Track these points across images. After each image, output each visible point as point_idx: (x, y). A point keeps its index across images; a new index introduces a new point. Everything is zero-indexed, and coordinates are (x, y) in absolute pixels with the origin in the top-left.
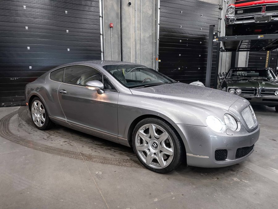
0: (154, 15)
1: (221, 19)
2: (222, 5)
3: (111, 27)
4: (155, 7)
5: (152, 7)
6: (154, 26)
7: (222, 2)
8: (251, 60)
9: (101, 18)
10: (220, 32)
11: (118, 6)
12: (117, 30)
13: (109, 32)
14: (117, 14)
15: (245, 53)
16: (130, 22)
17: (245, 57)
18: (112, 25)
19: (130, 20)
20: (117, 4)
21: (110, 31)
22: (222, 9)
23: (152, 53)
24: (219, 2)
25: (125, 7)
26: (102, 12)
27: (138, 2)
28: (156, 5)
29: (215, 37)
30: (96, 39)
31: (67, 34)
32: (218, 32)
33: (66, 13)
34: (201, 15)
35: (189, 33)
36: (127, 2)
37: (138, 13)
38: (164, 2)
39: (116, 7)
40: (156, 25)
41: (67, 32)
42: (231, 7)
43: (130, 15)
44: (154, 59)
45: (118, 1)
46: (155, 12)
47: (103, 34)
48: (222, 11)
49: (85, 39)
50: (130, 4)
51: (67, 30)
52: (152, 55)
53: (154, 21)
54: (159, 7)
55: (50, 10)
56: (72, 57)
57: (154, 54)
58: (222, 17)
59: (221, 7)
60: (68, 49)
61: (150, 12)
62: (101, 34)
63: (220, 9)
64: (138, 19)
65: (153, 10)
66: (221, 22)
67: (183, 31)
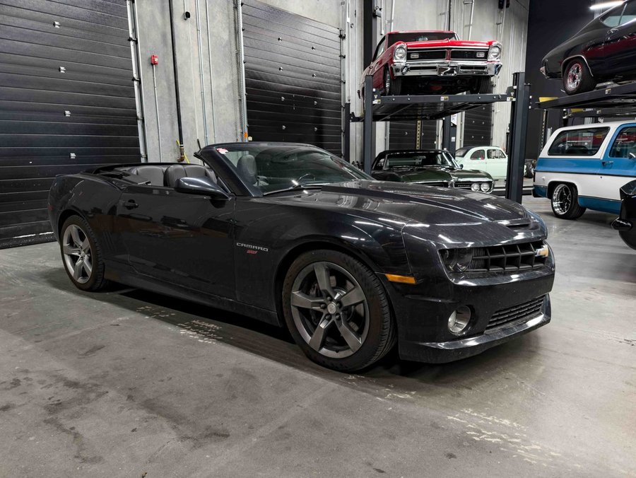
0: (233, 42)
1: (344, 57)
2: (344, 30)
3: (153, 64)
4: (233, 26)
5: (228, 25)
6: (235, 65)
7: (345, 25)
8: (394, 137)
9: (132, 43)
10: (345, 83)
11: (164, 17)
12: (165, 71)
13: (150, 74)
14: (164, 36)
15: (383, 123)
16: (190, 54)
17: (384, 132)
18: (156, 60)
19: (189, 51)
20: (163, 13)
21: (151, 72)
22: (344, 37)
23: (236, 123)
24: (339, 24)
25: (178, 21)
26: (134, 30)
27: (202, 13)
28: (236, 21)
29: (376, 97)
30: (124, 90)
31: (62, 76)
32: (341, 82)
33: (57, 26)
34: (313, 48)
35: (296, 82)
36: (182, 12)
37: (202, 35)
38: (250, 17)
39: (161, 21)
40: (238, 63)
41: (62, 72)
42: (401, 48)
43: (187, 39)
44: (239, 134)
45: (163, 8)
46: (233, 36)
47: (140, 79)
48: (345, 42)
49: (103, 90)
50: (188, 15)
51: (62, 68)
52: (236, 126)
53: (234, 55)
54: (241, 26)
55: (18, 16)
56: (76, 130)
57: (239, 125)
58: (345, 53)
59: (343, 33)
60: (67, 113)
61: (225, 35)
62: (134, 79)
63: (342, 37)
64: (203, 48)
65: (230, 32)
66: (344, 63)
67: (285, 79)
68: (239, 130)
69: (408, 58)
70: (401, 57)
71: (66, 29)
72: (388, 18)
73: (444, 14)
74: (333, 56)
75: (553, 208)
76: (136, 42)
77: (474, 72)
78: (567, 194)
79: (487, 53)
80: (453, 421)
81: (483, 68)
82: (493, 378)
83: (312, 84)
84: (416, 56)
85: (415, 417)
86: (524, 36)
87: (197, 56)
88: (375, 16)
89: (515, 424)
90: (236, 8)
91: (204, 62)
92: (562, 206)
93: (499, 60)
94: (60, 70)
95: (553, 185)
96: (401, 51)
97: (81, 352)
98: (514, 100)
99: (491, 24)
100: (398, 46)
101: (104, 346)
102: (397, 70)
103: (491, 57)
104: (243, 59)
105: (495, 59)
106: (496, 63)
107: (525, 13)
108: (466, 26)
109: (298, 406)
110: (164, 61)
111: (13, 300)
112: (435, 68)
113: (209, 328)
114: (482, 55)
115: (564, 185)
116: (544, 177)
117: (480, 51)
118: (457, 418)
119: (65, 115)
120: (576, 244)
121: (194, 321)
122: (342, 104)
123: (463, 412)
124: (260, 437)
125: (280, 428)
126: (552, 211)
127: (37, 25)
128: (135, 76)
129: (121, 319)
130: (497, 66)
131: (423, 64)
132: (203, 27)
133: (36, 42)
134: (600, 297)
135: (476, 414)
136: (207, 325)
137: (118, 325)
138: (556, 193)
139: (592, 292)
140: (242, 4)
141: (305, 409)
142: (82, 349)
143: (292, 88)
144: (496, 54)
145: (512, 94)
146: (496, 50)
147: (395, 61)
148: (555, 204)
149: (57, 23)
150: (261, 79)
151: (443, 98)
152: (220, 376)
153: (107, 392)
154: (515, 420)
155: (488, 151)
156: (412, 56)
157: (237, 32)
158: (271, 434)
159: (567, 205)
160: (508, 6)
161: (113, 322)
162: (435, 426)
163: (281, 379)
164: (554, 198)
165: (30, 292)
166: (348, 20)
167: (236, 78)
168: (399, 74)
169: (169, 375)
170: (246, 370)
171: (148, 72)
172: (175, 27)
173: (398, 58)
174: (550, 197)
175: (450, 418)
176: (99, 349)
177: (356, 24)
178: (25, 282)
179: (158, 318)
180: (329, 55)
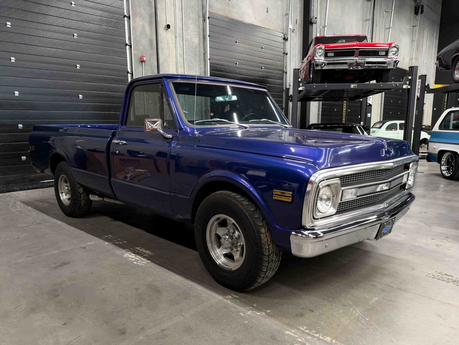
0: (202, 45)
1: (287, 54)
2: (287, 34)
3: (142, 61)
4: (202, 34)
5: (198, 33)
6: (202, 62)
7: (288, 30)
8: (325, 113)
9: (128, 47)
10: (286, 73)
11: (151, 29)
12: (151, 67)
13: (140, 69)
14: (151, 41)
16: (169, 54)
17: (317, 109)
18: (145, 59)
19: (169, 52)
20: (150, 26)
21: (141, 67)
22: (287, 39)
23: (201, 103)
24: (283, 30)
25: (161, 31)
26: (130, 38)
27: (179, 25)
28: (204, 30)
29: (301, 85)
30: (121, 80)
31: (78, 71)
32: (284, 72)
33: (75, 37)
34: (262, 48)
35: (248, 73)
36: (165, 24)
37: (179, 40)
38: (215, 27)
39: (149, 31)
40: (205, 60)
41: (78, 68)
42: (320, 48)
43: (168, 43)
44: (204, 111)
45: (151, 22)
46: (202, 40)
47: (132, 72)
48: (288, 43)
49: (105, 80)
50: (168, 26)
51: (78, 65)
52: (202, 106)
53: (202, 54)
54: (208, 34)
55: (50, 31)
56: (86, 108)
57: (204, 104)
58: (288, 51)
59: (286, 37)
60: (81, 96)
61: (196, 41)
62: (128, 73)
63: (285, 39)
64: (179, 50)
65: (199, 38)
66: (287, 58)
67: (240, 71)
68: (204, 108)
69: (326, 56)
70: (320, 56)
71: (82, 39)
72: (323, 25)
73: (368, 20)
74: (278, 53)
75: (441, 171)
76: (131, 46)
77: (377, 66)
78: (453, 160)
79: (387, 52)
80: (288, 335)
81: (384, 63)
82: (334, 304)
83: (260, 74)
84: (332, 54)
85: (261, 330)
86: (436, 35)
87: (174, 55)
88: (312, 23)
89: (334, 341)
90: (204, 20)
91: (180, 60)
92: (448, 169)
93: (397, 57)
94: (76, 67)
95: (442, 152)
96: (320, 51)
97: (54, 266)
98: (409, 87)
99: (408, 27)
100: (318, 47)
101: (69, 263)
102: (317, 65)
103: (390, 55)
104: (209, 57)
105: (394, 56)
106: (394, 60)
107: (437, 18)
108: (387, 29)
109: (182, 315)
110: (150, 60)
111: (25, 226)
112: (346, 63)
113: (145, 253)
114: (384, 53)
115: (449, 153)
116: (435, 147)
117: (382, 50)
118: (292, 333)
119: (79, 97)
120: (449, 201)
121: (137, 248)
122: (284, 89)
123: (299, 329)
124: (146, 336)
125: (163, 330)
126: (440, 172)
127: (62, 36)
128: (129, 70)
129: (89, 243)
130: (396, 61)
131: (337, 60)
132: (180, 35)
133: (61, 48)
134: (449, 244)
135: (307, 331)
136: (144, 251)
137: (85, 248)
138: (444, 159)
139: (445, 241)
140: (209, 18)
141: (185, 319)
142: (55, 264)
143: (245, 78)
144: (394, 53)
145: (408, 82)
146: (395, 49)
147: (315, 58)
148: (443, 168)
149: (75, 35)
150: (222, 71)
151: (352, 86)
152: (137, 289)
153: (58, 296)
154: (336, 338)
155: (400, 124)
156: (329, 54)
157: (204, 38)
158: (154, 334)
159: (452, 169)
160: (422, 13)
161: (83, 245)
162: (273, 338)
163: (178, 295)
164: (442, 163)
165: (38, 221)
166: (291, 26)
167: (203, 71)
168: (319, 68)
169: (104, 286)
170: (157, 286)
171: (138, 67)
172: (159, 35)
173: (317, 56)
174: (439, 162)
175: (287, 332)
176: (65, 264)
177: (297, 30)
178: (38, 214)
179: (114, 244)
180: (275, 53)
